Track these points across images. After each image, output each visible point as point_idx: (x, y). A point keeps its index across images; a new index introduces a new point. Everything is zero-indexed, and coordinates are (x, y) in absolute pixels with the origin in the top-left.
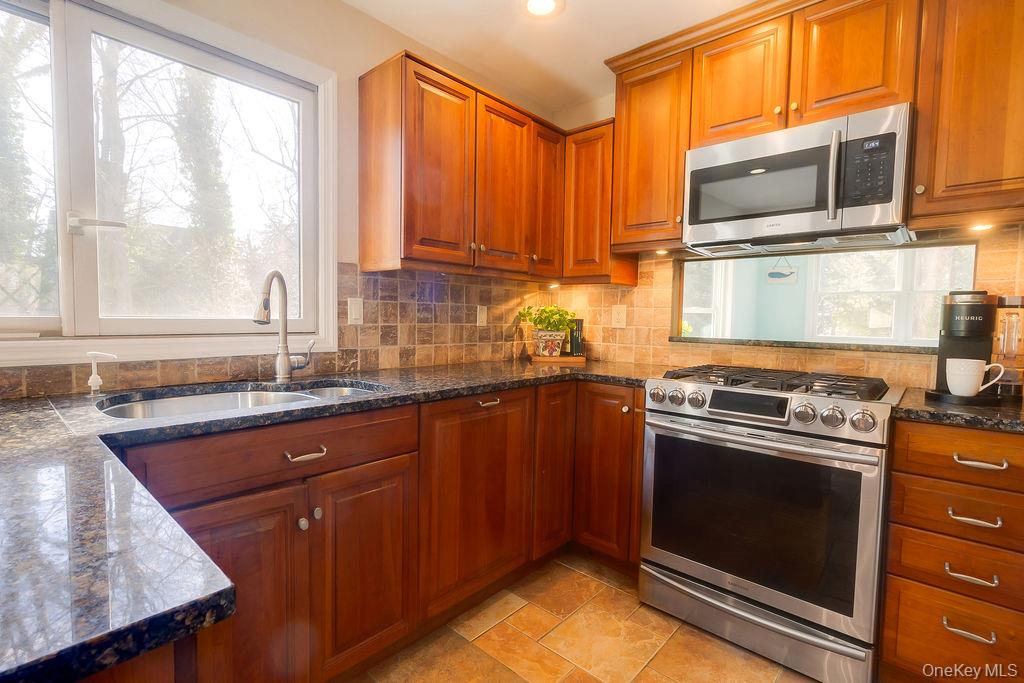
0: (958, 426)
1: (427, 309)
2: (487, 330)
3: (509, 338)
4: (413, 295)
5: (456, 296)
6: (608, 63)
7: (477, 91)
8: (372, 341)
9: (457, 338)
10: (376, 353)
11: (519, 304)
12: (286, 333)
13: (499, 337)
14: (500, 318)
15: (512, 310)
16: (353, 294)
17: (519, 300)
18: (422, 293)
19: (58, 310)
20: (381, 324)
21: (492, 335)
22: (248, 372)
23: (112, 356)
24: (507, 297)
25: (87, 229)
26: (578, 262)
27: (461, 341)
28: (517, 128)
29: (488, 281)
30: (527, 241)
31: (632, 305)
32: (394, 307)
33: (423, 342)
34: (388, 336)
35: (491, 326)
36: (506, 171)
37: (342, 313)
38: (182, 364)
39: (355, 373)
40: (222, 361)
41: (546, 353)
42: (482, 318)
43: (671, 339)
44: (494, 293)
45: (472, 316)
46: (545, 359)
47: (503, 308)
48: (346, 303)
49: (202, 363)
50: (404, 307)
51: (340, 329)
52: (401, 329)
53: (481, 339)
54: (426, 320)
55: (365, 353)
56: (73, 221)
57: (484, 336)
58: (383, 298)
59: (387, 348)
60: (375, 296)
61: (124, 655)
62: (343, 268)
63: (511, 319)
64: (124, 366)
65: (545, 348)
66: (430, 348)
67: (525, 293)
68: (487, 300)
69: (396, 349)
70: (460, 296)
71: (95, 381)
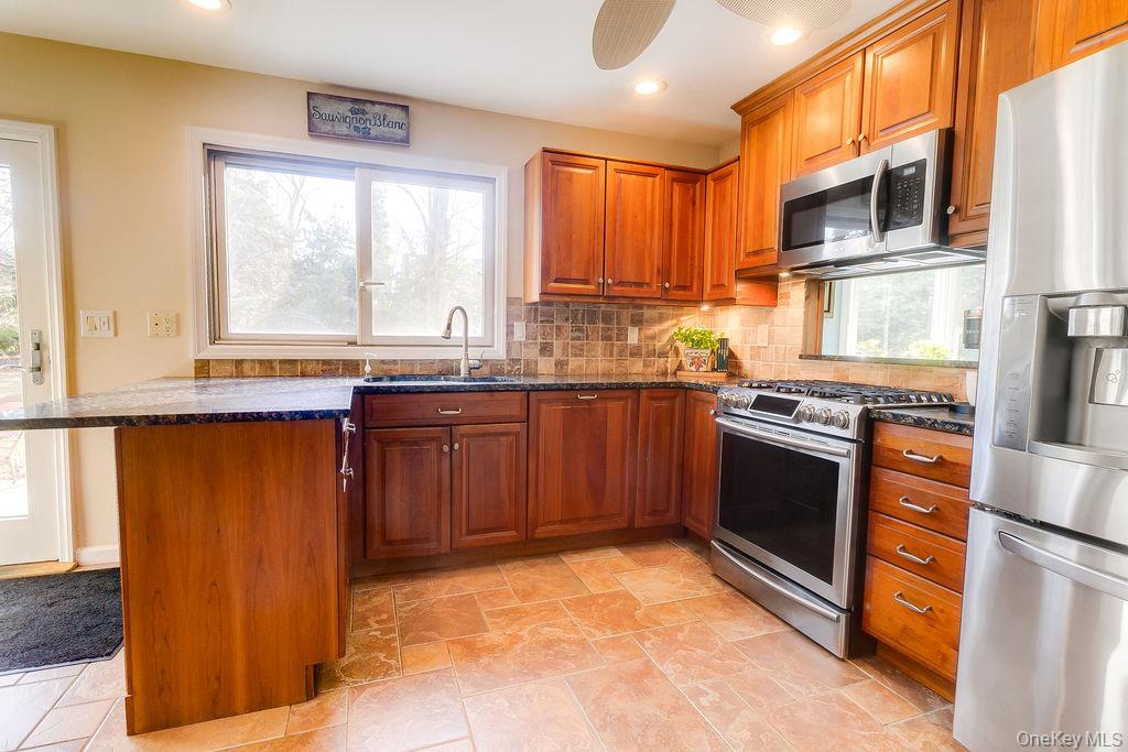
0: (910, 425)
1: (579, 330)
2: (639, 348)
3: (663, 354)
4: (567, 319)
5: (607, 319)
6: (733, 108)
7: (606, 160)
8: (533, 353)
9: (608, 353)
10: (536, 362)
11: (676, 325)
12: (467, 346)
13: (652, 353)
14: (653, 338)
15: (667, 330)
16: (519, 318)
17: (674, 321)
18: (575, 318)
19: (352, 331)
20: (539, 340)
21: (644, 351)
22: (447, 370)
23: (375, 356)
24: (661, 319)
25: (367, 287)
26: (714, 287)
27: (611, 355)
28: (650, 179)
29: (641, 307)
30: (658, 271)
31: (773, 325)
32: (551, 328)
33: (576, 356)
34: (546, 349)
35: (643, 344)
36: (636, 217)
37: (510, 332)
38: (411, 362)
39: (519, 375)
40: (432, 362)
41: (693, 368)
42: (633, 336)
43: (801, 357)
44: (646, 316)
45: (622, 335)
46: (691, 374)
47: (656, 329)
48: (513, 325)
49: (422, 362)
50: (558, 328)
51: (508, 344)
52: (557, 345)
53: (632, 355)
54: (579, 339)
55: (527, 363)
56: (361, 284)
57: (636, 352)
58: (541, 322)
59: (545, 358)
60: (535, 320)
61: (321, 418)
62: (510, 301)
63: (666, 338)
64: (383, 362)
65: (692, 364)
66: (582, 361)
67: (682, 315)
68: (637, 321)
69: (552, 360)
70: (611, 320)
71: (368, 368)
